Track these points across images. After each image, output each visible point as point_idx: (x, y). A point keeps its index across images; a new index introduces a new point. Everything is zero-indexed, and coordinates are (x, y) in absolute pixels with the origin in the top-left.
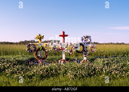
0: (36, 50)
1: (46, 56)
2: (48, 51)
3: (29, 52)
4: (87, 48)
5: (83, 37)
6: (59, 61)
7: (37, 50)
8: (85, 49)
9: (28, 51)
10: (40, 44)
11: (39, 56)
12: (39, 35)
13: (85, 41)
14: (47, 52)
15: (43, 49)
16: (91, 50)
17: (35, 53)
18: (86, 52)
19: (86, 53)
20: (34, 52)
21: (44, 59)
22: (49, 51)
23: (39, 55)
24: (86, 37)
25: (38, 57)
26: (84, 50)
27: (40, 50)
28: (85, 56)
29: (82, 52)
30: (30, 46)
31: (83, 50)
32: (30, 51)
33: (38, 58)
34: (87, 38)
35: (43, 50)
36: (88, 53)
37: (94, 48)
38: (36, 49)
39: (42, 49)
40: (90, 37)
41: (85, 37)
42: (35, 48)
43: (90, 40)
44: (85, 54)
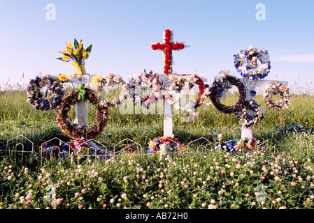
0: (61, 101)
1: (103, 124)
2: (109, 104)
3: (37, 108)
4: (253, 93)
5: (242, 56)
6: (152, 144)
7: (66, 102)
8: (248, 97)
9: (32, 102)
10: (80, 79)
11: (75, 125)
12: (76, 43)
13: (248, 68)
14: (104, 108)
15: (90, 96)
16: (270, 102)
17: (60, 111)
18: (253, 109)
19: (251, 113)
20: (54, 106)
21: (94, 134)
22: (113, 105)
23: (76, 121)
24: (251, 53)
25: (71, 128)
26: (244, 103)
27: (77, 100)
28: (247, 126)
29: (237, 110)
30: (38, 85)
31: (240, 102)
32: (38, 103)
33: (71, 131)
34: (254, 58)
35: (91, 101)
36: (259, 111)
37: (282, 94)
38: (64, 98)
39: (86, 96)
40: (266, 53)
41: (246, 53)
42: (60, 92)
43: (265, 66)
44: (249, 118)
